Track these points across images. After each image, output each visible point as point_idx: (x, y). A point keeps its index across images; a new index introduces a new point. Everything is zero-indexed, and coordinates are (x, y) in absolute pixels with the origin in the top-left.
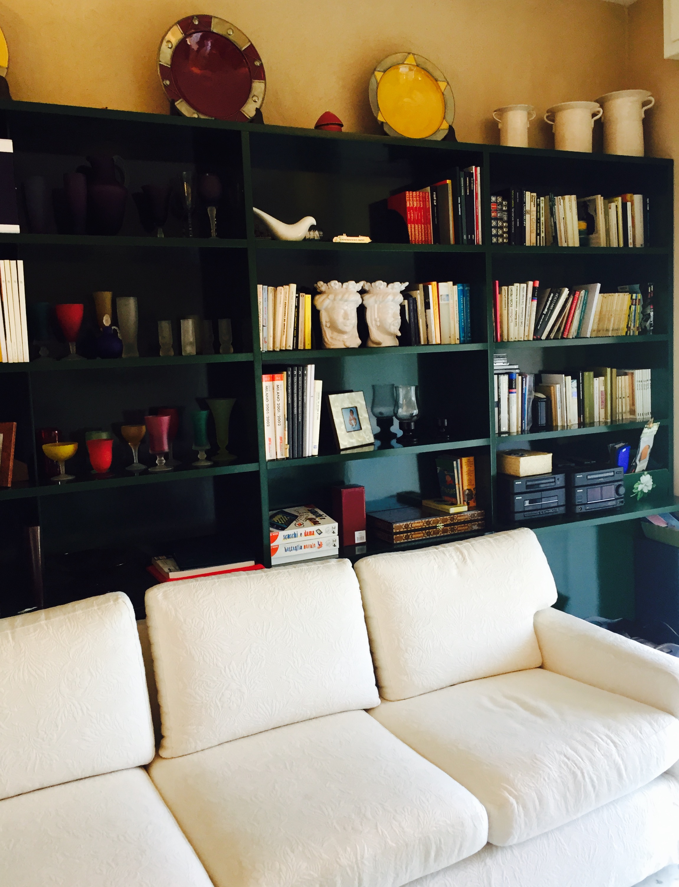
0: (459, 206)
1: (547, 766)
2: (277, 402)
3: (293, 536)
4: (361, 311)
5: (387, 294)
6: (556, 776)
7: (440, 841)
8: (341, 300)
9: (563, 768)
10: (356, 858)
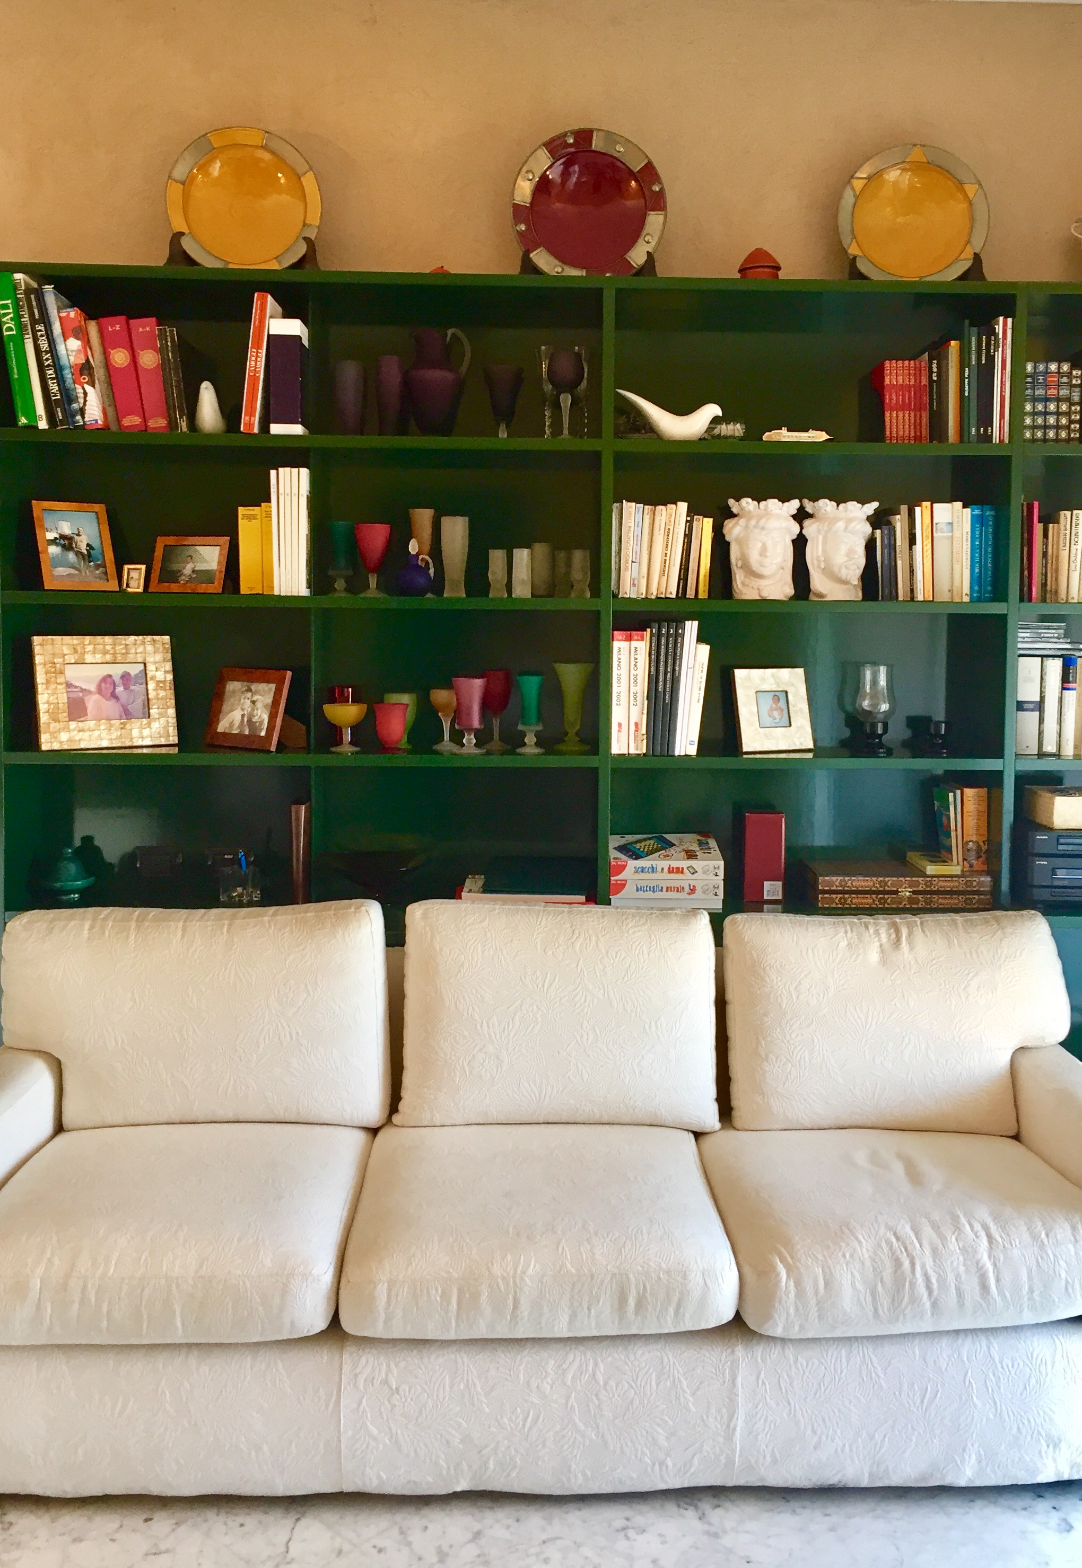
0: (966, 382)
1: (857, 1239)
2: (633, 672)
3: (650, 870)
4: (800, 543)
5: (837, 520)
6: (866, 1256)
7: (644, 1287)
8: (755, 527)
9: (883, 1249)
10: (516, 1270)
